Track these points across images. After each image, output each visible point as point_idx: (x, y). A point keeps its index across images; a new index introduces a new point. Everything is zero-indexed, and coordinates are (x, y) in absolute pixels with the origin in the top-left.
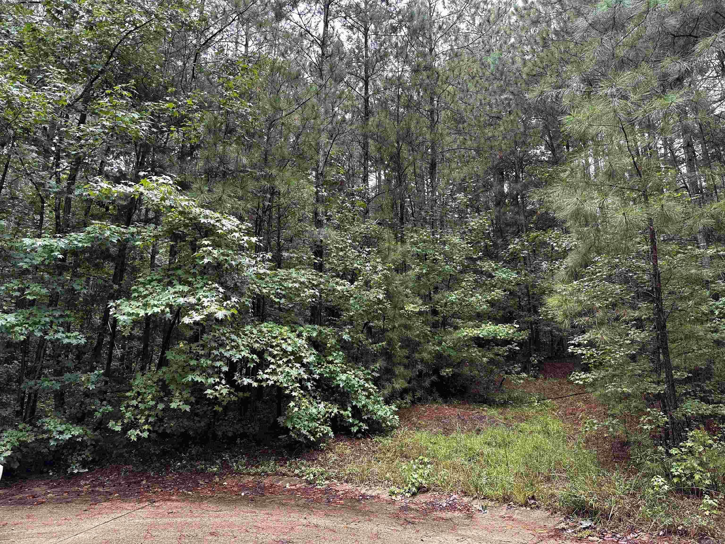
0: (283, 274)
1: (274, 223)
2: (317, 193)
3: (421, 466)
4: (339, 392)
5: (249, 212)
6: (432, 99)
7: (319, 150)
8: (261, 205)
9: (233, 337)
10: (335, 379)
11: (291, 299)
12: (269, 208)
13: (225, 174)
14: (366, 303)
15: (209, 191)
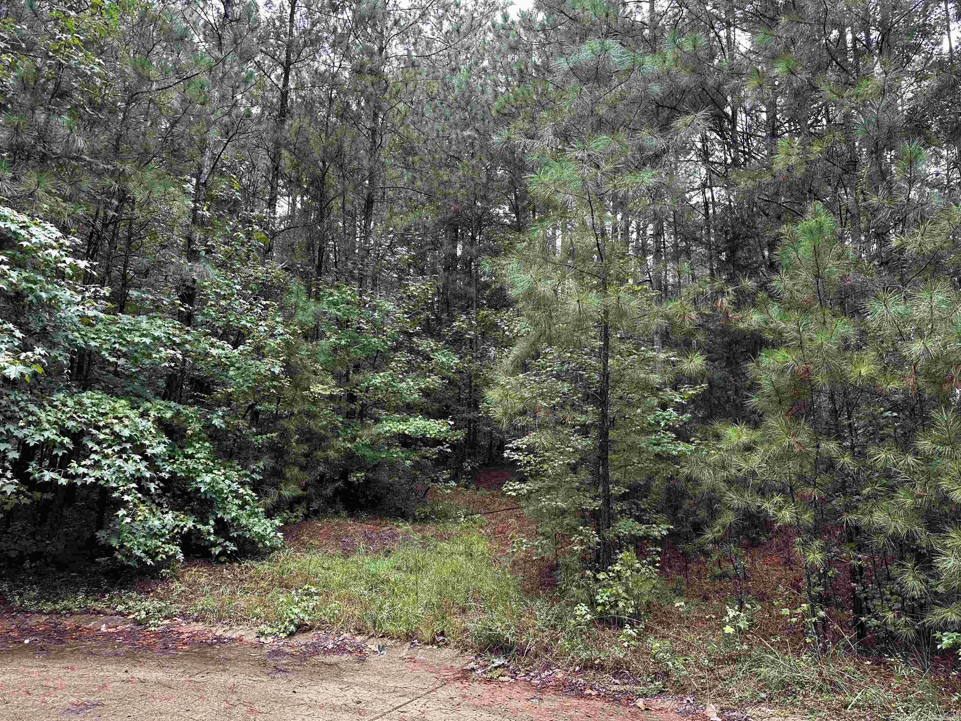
0: (126, 322)
1: (121, 244)
2: (195, 210)
3: (305, 598)
4: (199, 499)
5: (79, 221)
6: (376, 115)
7: (205, 149)
8: (101, 214)
9: (32, 408)
10: (193, 480)
11: (136, 360)
12: (115, 221)
13: (44, 158)
14: (253, 377)
15: (14, 179)
